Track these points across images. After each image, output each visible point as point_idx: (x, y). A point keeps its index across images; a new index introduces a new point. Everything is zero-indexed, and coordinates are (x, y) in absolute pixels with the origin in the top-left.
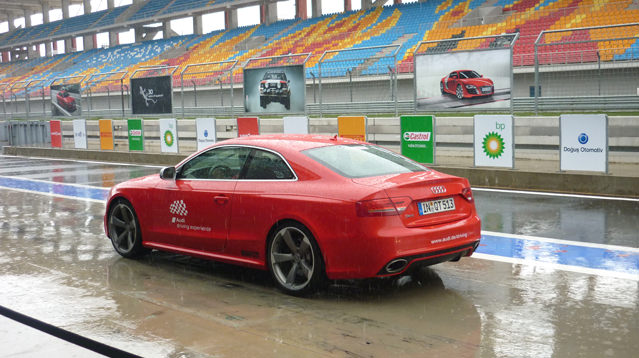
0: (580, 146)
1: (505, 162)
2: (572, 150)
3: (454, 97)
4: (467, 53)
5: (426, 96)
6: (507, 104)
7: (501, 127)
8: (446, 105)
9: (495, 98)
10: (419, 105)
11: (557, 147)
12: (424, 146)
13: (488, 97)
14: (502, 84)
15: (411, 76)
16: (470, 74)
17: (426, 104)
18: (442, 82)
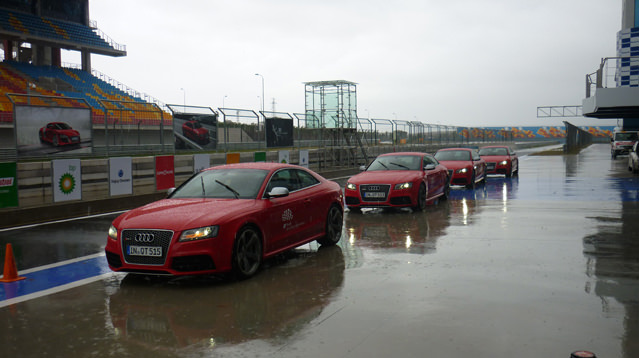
0: (119, 178)
1: (76, 196)
2: (115, 182)
3: (51, 145)
4: (59, 109)
5: (25, 143)
6: (89, 150)
7: (72, 168)
8: (44, 152)
9: (82, 145)
10: (19, 152)
11: (105, 180)
12: (6, 191)
13: (77, 145)
14: (85, 135)
15: (12, 126)
16: (63, 126)
17: (26, 151)
18: (41, 131)
